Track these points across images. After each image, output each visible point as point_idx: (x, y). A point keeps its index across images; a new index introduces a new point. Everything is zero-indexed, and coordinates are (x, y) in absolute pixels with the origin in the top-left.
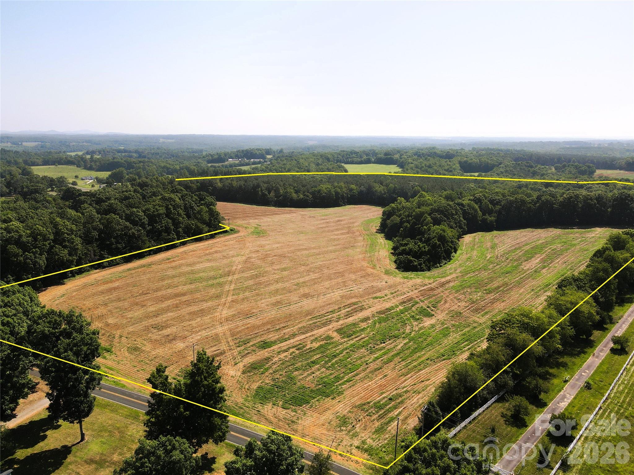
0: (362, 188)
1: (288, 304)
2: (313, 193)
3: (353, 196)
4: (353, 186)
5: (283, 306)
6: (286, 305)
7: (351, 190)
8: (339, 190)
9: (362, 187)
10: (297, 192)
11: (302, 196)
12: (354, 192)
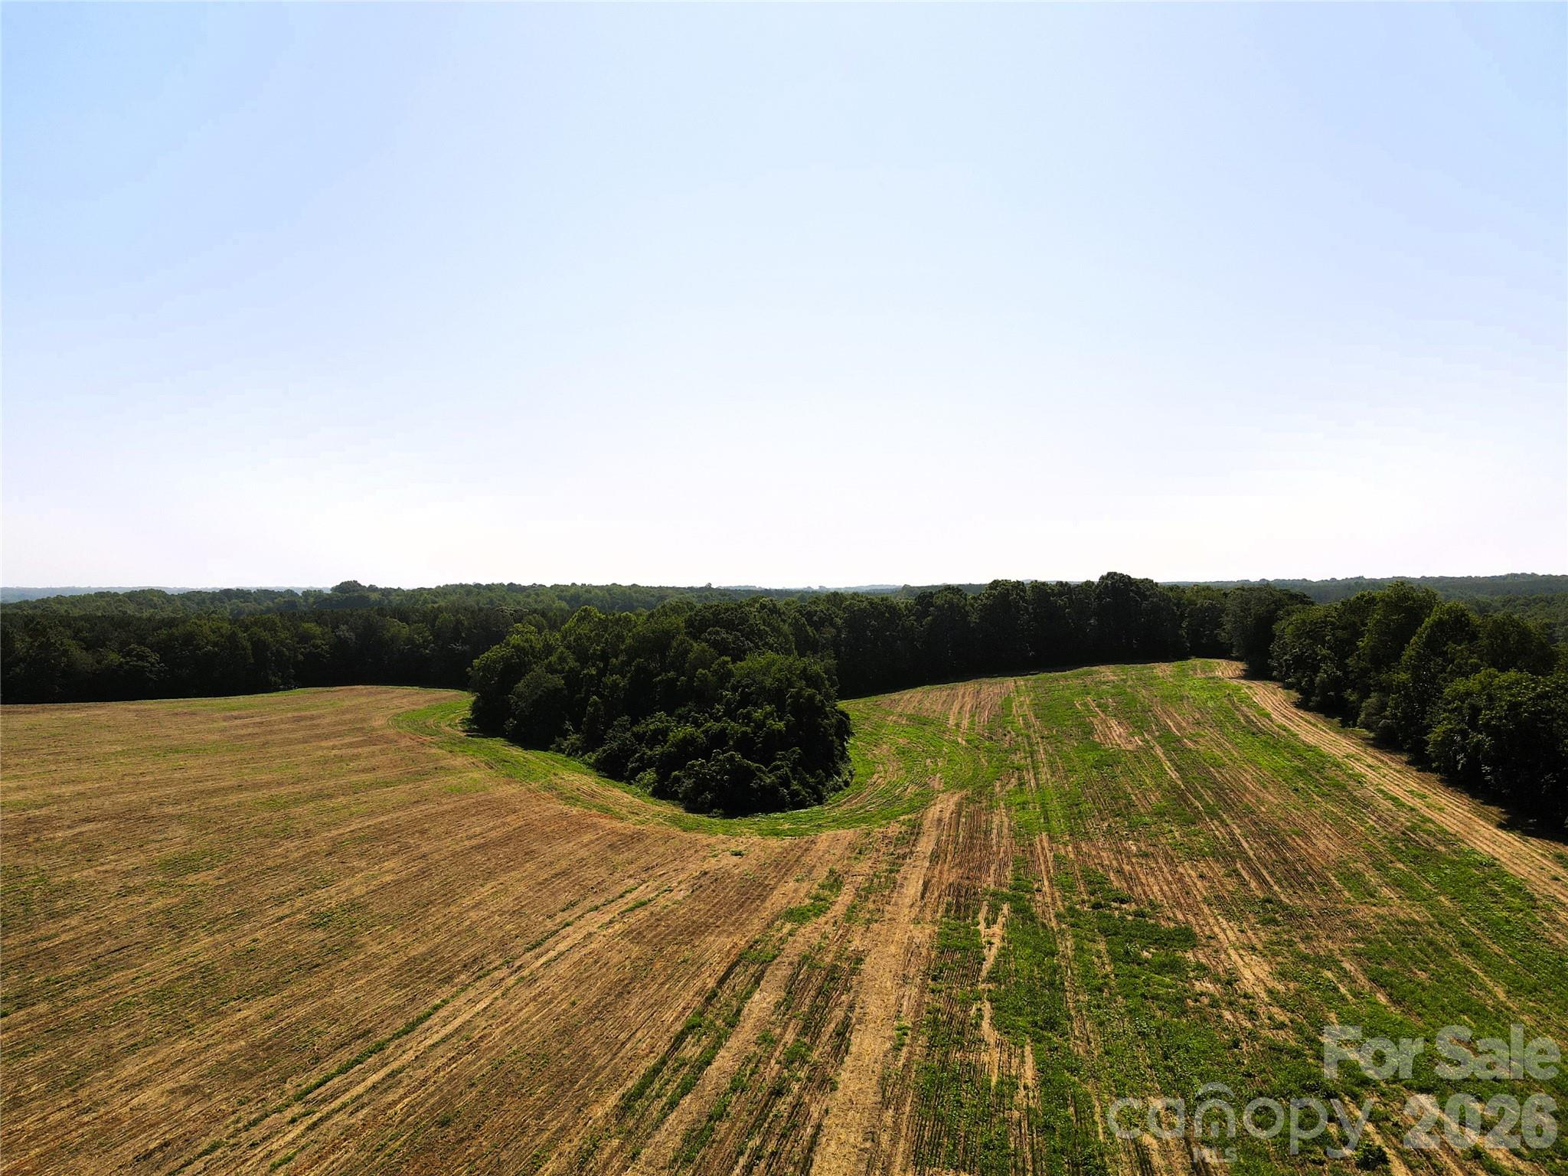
0: (344, 631)
1: (358, 1047)
2: (163, 647)
3: (313, 658)
4: (312, 627)
5: (330, 1066)
6: (345, 1056)
7: (305, 638)
8: (265, 635)
9: (344, 627)
10: (89, 646)
11: (114, 658)
12: (316, 647)
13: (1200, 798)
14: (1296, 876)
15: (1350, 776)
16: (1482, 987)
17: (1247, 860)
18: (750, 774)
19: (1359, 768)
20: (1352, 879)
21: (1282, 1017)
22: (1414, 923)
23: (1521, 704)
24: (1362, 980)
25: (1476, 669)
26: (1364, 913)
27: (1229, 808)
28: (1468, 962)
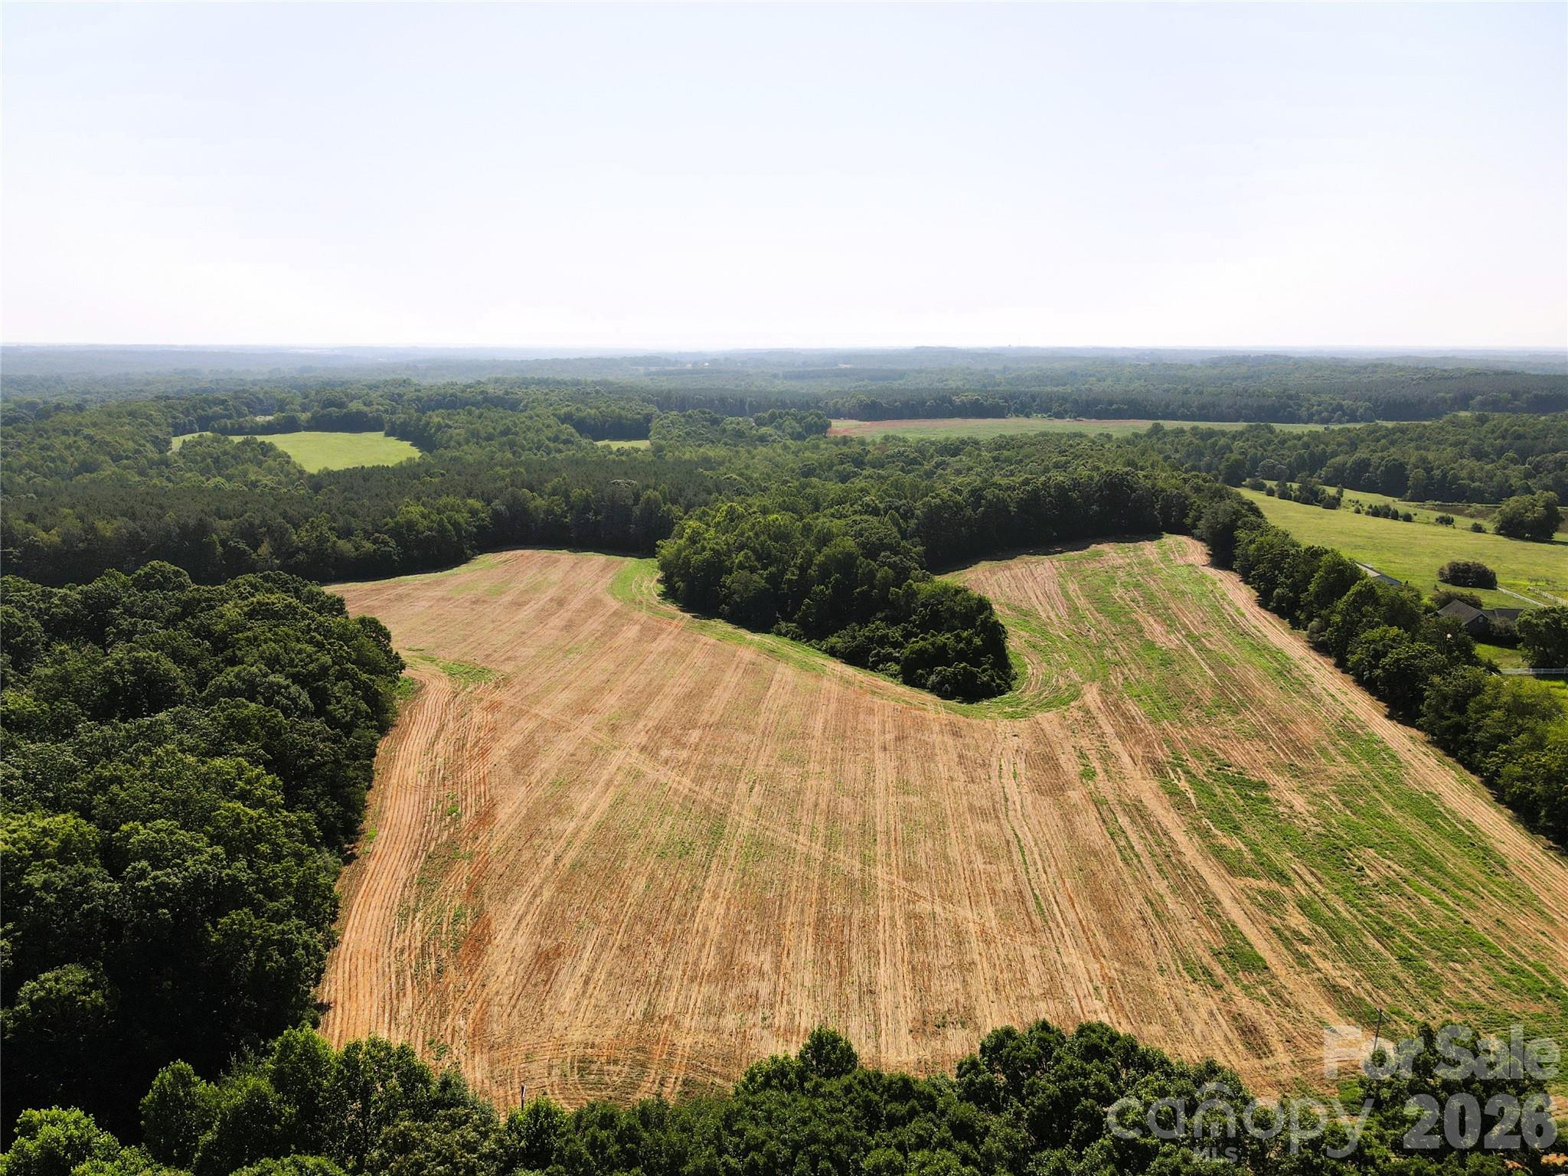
0: (497, 504)
2: (396, 533)
3: (482, 529)
7: (475, 513)
8: (457, 518)
9: (495, 501)
11: (368, 546)
12: (483, 520)
13: (1235, 696)
14: (1299, 751)
15: (1306, 676)
16: (1383, 807)
17: (1274, 739)
18: (974, 676)
19: (1310, 671)
20: (1323, 751)
21: (1316, 822)
22: (1353, 776)
23: (1401, 659)
24: (1340, 805)
25: (1378, 625)
26: (1332, 770)
27: (1252, 703)
28: (1377, 795)
